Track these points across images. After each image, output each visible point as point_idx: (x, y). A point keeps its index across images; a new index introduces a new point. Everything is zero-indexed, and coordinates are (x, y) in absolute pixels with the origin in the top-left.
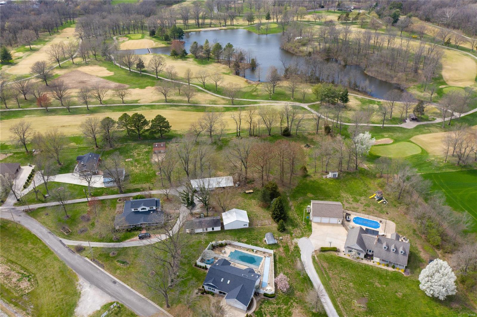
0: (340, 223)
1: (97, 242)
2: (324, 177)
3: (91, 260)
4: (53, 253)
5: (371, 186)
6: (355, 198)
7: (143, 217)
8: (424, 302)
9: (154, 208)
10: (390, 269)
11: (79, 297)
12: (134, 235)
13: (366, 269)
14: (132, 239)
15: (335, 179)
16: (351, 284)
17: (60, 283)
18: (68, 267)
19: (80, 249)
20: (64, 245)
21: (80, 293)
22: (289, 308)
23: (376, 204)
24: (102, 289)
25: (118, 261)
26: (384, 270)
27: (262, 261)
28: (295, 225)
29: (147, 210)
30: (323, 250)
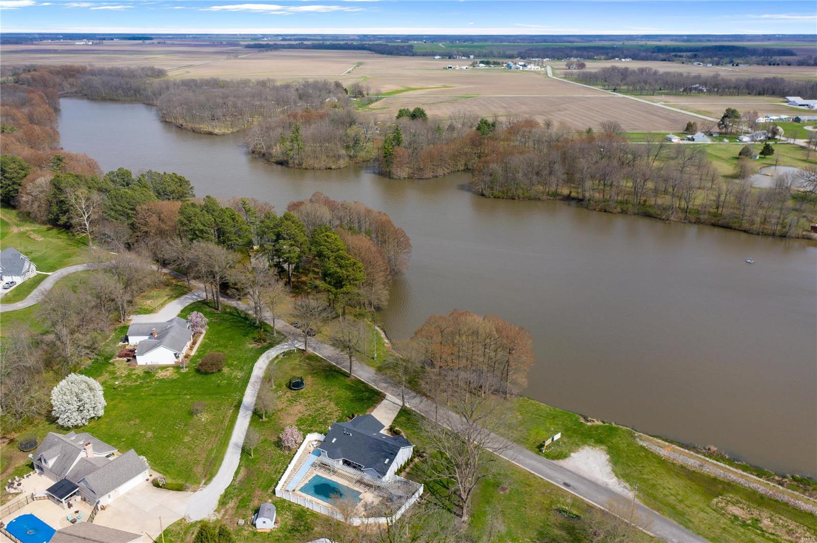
11: (614, 471)
24: (584, 479)
27: (302, 485)
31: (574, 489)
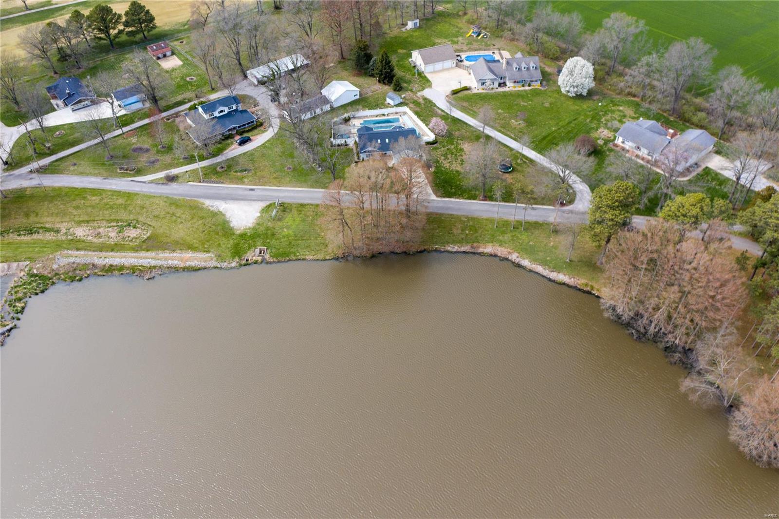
0: (454, 65)
1: (186, 165)
2: (403, 29)
3: (200, 182)
4: (136, 194)
5: (460, 25)
6: (452, 41)
7: (227, 121)
8: (570, 103)
9: (234, 108)
10: (527, 88)
11: (224, 215)
12: (228, 145)
13: (505, 95)
14: (230, 149)
15: (416, 28)
16: (500, 111)
17: (183, 214)
18: (176, 197)
19: (171, 179)
20: (144, 182)
21: (221, 212)
22: (457, 146)
23: (477, 41)
24: (242, 200)
25: (236, 172)
26: (522, 91)
28: (409, 82)
29: (226, 112)
30: (455, 92)
31: (246, 189)
